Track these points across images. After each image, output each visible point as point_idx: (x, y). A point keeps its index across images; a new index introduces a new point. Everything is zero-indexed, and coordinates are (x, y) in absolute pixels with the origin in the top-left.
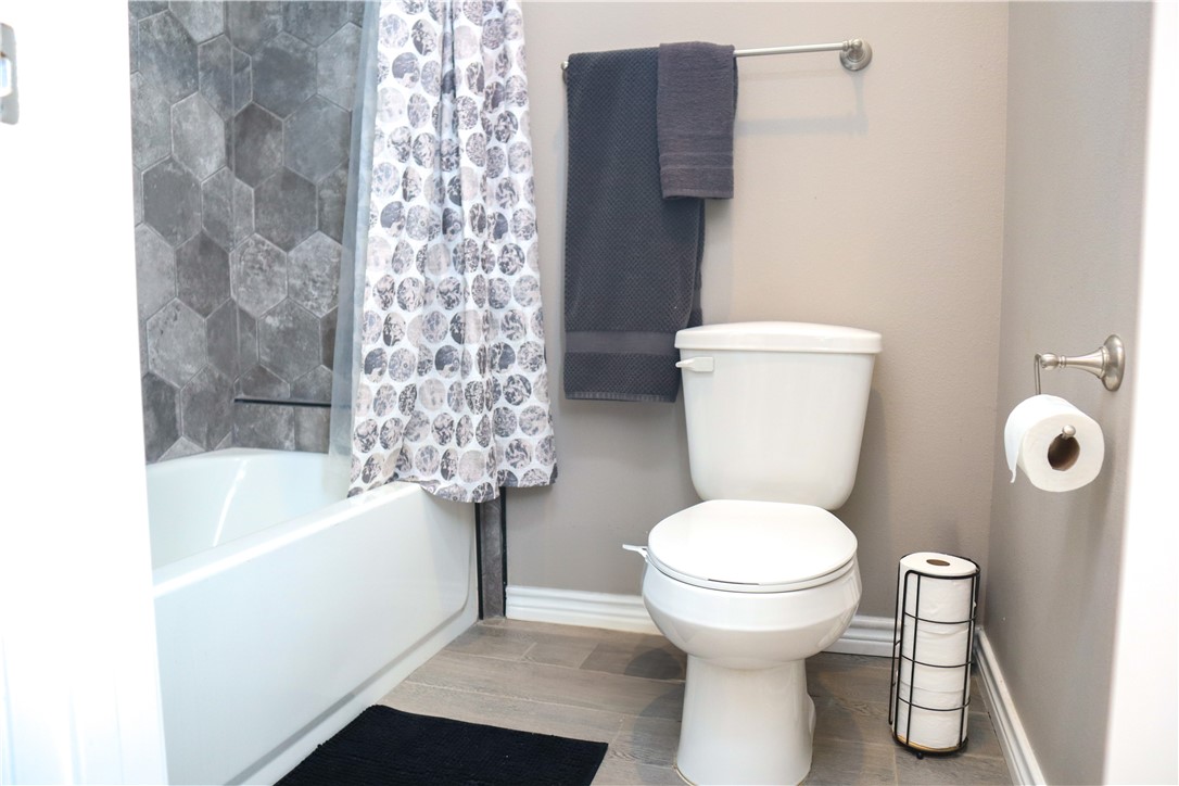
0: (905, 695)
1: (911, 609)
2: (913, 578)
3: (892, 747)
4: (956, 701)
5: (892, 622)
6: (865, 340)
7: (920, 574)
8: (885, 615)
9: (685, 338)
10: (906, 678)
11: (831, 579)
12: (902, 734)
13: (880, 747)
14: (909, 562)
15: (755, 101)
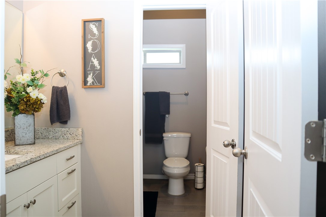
0: (196, 182)
1: (196, 171)
2: (196, 166)
3: (195, 189)
4: (202, 182)
5: (194, 174)
6: (189, 135)
7: (197, 166)
8: (193, 173)
9: (164, 135)
10: (196, 180)
11: (187, 167)
12: (196, 187)
13: (194, 189)
14: (196, 164)
15: (172, 99)
